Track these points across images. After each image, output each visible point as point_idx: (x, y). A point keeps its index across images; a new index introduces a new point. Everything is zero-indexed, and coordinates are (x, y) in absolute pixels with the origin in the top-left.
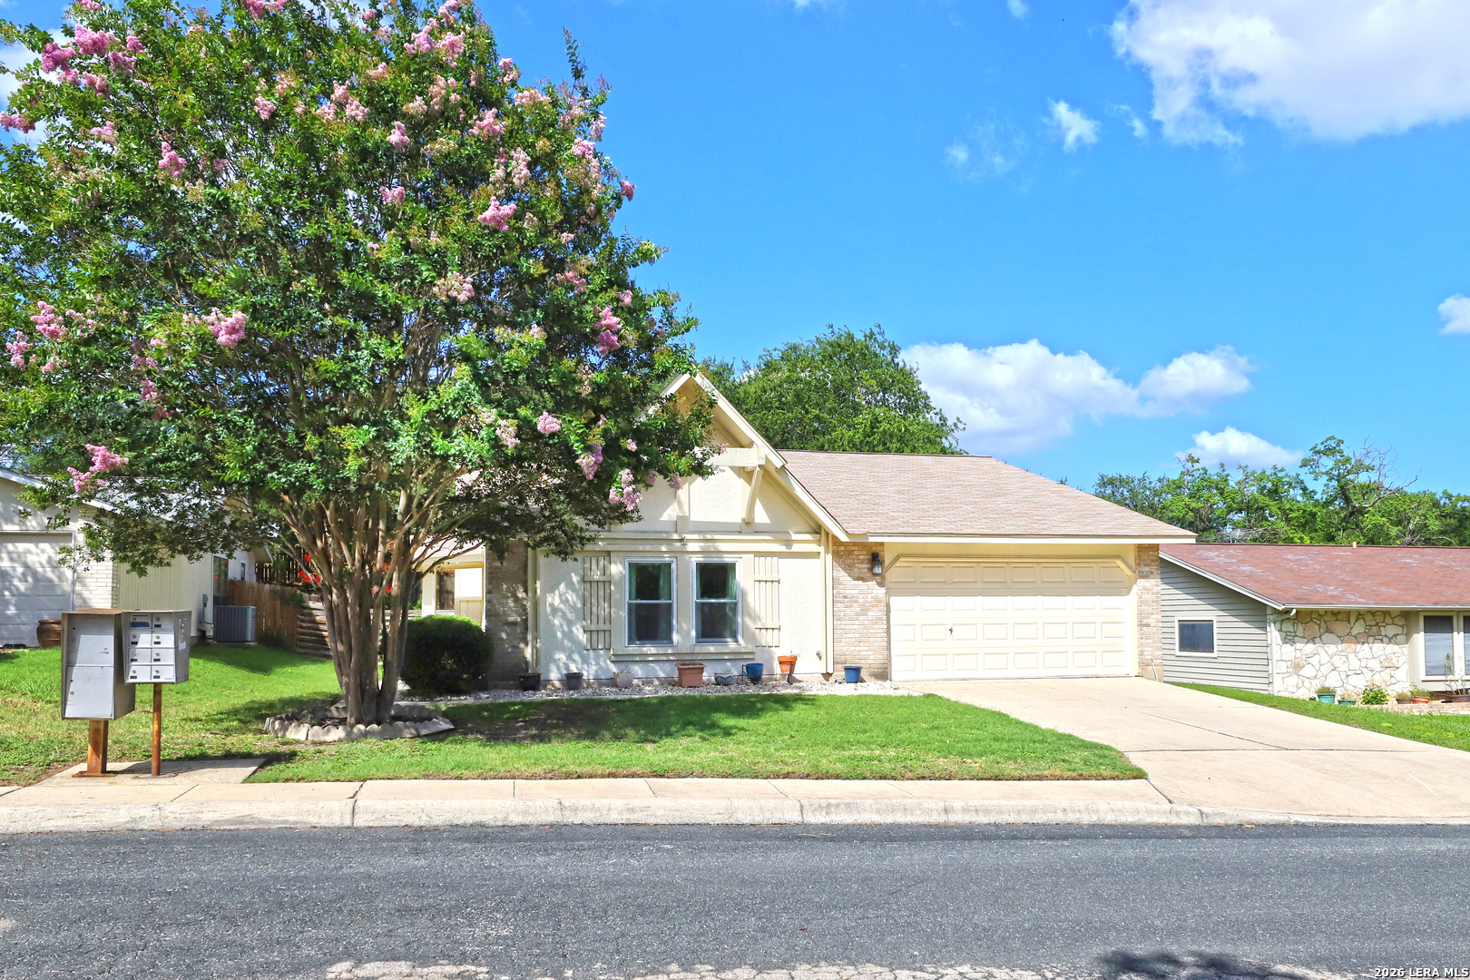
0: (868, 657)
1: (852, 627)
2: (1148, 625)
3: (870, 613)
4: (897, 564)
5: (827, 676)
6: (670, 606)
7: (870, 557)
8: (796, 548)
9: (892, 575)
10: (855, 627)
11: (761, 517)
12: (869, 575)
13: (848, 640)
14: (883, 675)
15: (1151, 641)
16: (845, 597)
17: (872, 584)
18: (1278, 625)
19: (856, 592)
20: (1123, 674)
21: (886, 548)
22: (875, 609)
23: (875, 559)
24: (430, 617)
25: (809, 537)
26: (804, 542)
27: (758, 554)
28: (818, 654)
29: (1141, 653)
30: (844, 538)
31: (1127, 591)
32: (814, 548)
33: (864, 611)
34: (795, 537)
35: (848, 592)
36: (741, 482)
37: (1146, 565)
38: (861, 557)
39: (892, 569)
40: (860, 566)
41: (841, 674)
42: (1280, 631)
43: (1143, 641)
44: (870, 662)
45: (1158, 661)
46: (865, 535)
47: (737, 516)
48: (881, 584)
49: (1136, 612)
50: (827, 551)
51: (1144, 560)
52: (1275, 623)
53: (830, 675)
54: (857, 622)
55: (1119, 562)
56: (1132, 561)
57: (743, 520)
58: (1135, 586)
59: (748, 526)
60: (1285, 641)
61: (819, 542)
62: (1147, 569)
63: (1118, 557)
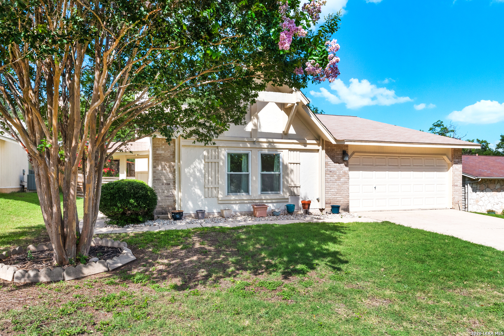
0: (340, 201)
1: (334, 186)
2: (457, 186)
3: (341, 180)
4: (353, 156)
5: (321, 210)
6: (248, 175)
7: (342, 152)
8: (309, 147)
9: (351, 161)
10: (335, 186)
11: (292, 131)
12: (341, 161)
13: (331, 192)
14: (347, 210)
15: (457, 193)
16: (331, 172)
17: (343, 165)
18: (471, 185)
19: (336, 169)
20: (444, 207)
21: (349, 148)
22: (344, 177)
23: (345, 153)
24: (123, 180)
25: (314, 142)
26: (312, 144)
27: (290, 150)
28: (318, 199)
29: (454, 198)
30: (334, 142)
31: (448, 169)
32: (316, 147)
33: (339, 178)
34: (308, 142)
35: (332, 169)
36: (283, 113)
37: (457, 158)
38: (338, 152)
39: (351, 158)
40: (337, 156)
41: (329, 209)
42: (472, 187)
43: (455, 193)
44: (341, 203)
45: (460, 202)
46: (343, 141)
47: (280, 130)
48: (346, 166)
49: (452, 179)
50: (323, 149)
51: (456, 156)
52: (470, 184)
53: (323, 209)
54: (336, 184)
55: (445, 157)
56: (450, 156)
57: (284, 132)
58: (451, 168)
59: (285, 135)
60: (473, 191)
61: (319, 145)
62: (457, 160)
63: (445, 155)
